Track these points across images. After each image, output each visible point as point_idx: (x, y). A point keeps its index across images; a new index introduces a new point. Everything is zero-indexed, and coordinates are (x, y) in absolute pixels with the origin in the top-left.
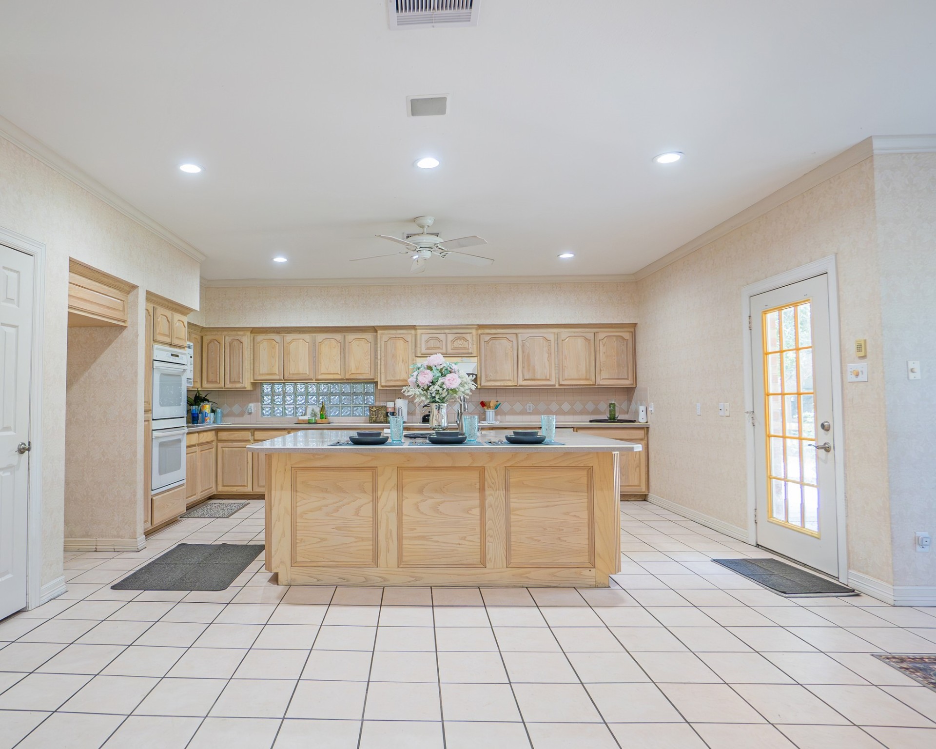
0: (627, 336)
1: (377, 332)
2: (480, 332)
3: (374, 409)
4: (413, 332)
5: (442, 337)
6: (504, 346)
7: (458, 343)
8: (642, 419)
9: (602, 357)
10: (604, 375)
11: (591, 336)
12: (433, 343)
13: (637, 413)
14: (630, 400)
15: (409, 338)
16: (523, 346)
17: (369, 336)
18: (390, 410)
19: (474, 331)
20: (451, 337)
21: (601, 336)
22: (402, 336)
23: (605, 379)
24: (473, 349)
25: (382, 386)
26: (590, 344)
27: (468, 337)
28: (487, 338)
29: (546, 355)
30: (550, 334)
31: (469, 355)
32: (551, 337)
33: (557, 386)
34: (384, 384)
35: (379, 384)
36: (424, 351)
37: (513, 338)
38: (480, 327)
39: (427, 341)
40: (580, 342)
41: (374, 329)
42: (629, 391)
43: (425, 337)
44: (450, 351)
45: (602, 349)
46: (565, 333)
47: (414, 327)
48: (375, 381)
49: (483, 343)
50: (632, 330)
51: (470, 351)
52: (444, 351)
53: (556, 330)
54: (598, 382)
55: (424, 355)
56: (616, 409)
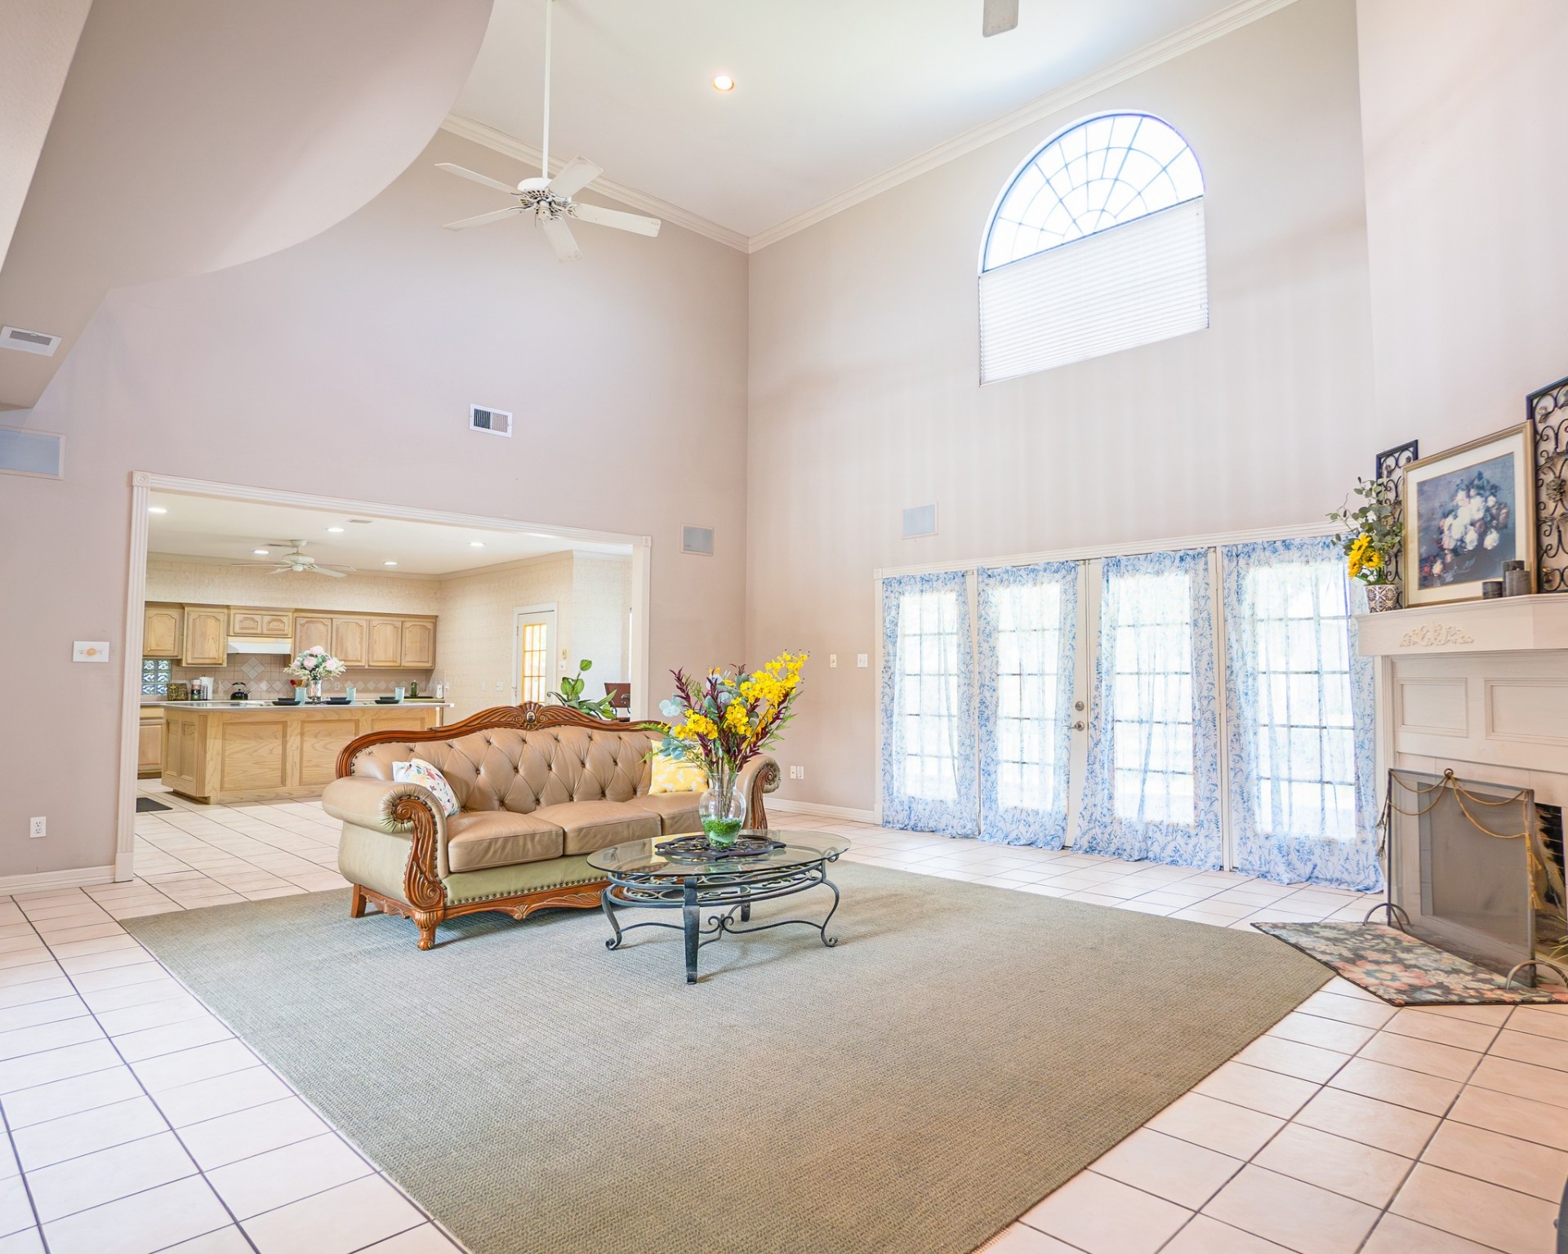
0: (430, 626)
1: (184, 608)
2: (296, 615)
3: (173, 687)
4: (225, 611)
5: (257, 618)
6: (319, 629)
7: (274, 625)
8: (439, 695)
9: (407, 642)
10: (408, 658)
11: (399, 624)
12: (248, 623)
13: (434, 690)
14: (428, 680)
15: (222, 617)
16: (337, 630)
17: (175, 613)
18: (197, 688)
19: (290, 614)
20: (267, 619)
21: (407, 625)
22: (213, 614)
23: (410, 661)
24: (288, 630)
25: (188, 664)
26: (398, 631)
27: (284, 619)
28: (304, 620)
29: (358, 640)
30: (363, 620)
31: (285, 636)
32: (364, 624)
33: (367, 667)
34: (190, 661)
35: (184, 661)
36: (237, 630)
37: (328, 622)
38: (297, 610)
39: (241, 622)
40: (389, 629)
41: (182, 606)
42: (428, 673)
43: (239, 617)
44: (265, 632)
45: (407, 634)
46: (376, 620)
47: (228, 607)
48: (179, 658)
49: (298, 626)
50: (434, 621)
51: (286, 632)
52: (259, 631)
53: (368, 618)
54: (403, 664)
55: (236, 635)
56: (418, 687)
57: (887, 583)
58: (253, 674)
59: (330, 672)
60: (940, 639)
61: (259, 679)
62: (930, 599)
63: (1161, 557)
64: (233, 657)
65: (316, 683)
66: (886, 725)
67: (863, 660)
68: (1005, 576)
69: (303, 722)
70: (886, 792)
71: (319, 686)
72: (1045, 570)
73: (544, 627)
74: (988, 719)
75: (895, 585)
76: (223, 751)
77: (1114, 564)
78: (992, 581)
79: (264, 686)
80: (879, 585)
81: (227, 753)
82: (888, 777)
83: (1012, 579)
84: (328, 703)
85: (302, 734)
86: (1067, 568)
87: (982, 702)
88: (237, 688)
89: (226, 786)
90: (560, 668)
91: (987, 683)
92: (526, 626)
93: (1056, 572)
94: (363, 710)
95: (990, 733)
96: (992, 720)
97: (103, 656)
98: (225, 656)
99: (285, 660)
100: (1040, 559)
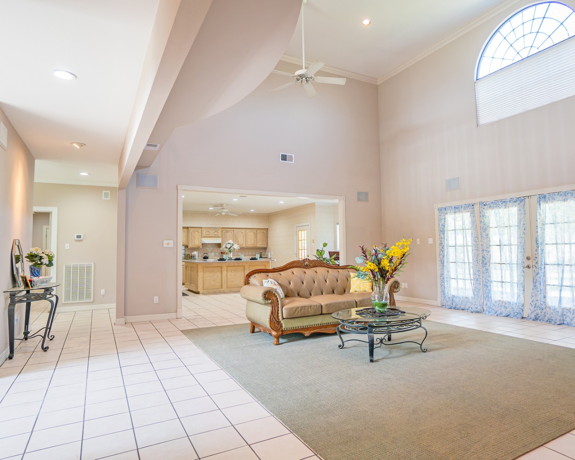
0: (265, 232)
1: (188, 229)
2: (222, 229)
3: (186, 255)
4: (201, 229)
5: (210, 231)
6: (229, 234)
7: (215, 233)
8: (269, 257)
9: (258, 238)
11: (255, 232)
12: (207, 233)
13: (268, 255)
14: (265, 251)
15: (200, 231)
16: (235, 235)
17: (186, 230)
18: (193, 255)
19: (220, 229)
20: (213, 231)
21: (258, 232)
22: (197, 230)
23: (260, 245)
24: (220, 235)
26: (255, 234)
27: (219, 231)
28: (225, 232)
29: (242, 237)
30: (243, 231)
31: (219, 237)
32: (244, 232)
33: (245, 247)
34: (191, 246)
35: (189, 246)
36: (204, 236)
37: (232, 232)
38: (222, 228)
39: (206, 232)
40: (252, 233)
42: (265, 249)
43: (205, 231)
44: (213, 236)
45: (258, 236)
46: (248, 231)
47: (201, 228)
48: (188, 245)
49: (223, 234)
50: (267, 230)
51: (219, 236)
52: (211, 236)
53: (245, 230)
54: (257, 246)
55: (204, 237)
56: (262, 254)
57: (440, 210)
58: (209, 250)
59: (235, 249)
60: (463, 231)
61: (211, 252)
62: (458, 215)
63: (566, 194)
64: (203, 245)
65: (230, 253)
66: (441, 267)
67: (430, 241)
68: (492, 205)
69: (227, 266)
70: (442, 293)
71: (231, 254)
72: (510, 202)
73: (306, 231)
74: (486, 264)
75: (443, 210)
76: (203, 276)
77: (543, 198)
78: (486, 207)
79: (213, 254)
80: (436, 211)
81: (204, 277)
82: (443, 287)
83: (495, 206)
84: (235, 260)
85: (227, 271)
86: (520, 200)
87: (483, 257)
88: (205, 255)
89: (204, 288)
90: (312, 246)
91: (485, 249)
92: (299, 231)
93: (515, 202)
94: (246, 262)
95: (487, 270)
96: (488, 264)
97: (171, 245)
98: (201, 244)
99: (219, 245)
100: (508, 197)
